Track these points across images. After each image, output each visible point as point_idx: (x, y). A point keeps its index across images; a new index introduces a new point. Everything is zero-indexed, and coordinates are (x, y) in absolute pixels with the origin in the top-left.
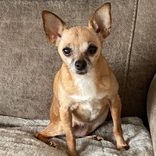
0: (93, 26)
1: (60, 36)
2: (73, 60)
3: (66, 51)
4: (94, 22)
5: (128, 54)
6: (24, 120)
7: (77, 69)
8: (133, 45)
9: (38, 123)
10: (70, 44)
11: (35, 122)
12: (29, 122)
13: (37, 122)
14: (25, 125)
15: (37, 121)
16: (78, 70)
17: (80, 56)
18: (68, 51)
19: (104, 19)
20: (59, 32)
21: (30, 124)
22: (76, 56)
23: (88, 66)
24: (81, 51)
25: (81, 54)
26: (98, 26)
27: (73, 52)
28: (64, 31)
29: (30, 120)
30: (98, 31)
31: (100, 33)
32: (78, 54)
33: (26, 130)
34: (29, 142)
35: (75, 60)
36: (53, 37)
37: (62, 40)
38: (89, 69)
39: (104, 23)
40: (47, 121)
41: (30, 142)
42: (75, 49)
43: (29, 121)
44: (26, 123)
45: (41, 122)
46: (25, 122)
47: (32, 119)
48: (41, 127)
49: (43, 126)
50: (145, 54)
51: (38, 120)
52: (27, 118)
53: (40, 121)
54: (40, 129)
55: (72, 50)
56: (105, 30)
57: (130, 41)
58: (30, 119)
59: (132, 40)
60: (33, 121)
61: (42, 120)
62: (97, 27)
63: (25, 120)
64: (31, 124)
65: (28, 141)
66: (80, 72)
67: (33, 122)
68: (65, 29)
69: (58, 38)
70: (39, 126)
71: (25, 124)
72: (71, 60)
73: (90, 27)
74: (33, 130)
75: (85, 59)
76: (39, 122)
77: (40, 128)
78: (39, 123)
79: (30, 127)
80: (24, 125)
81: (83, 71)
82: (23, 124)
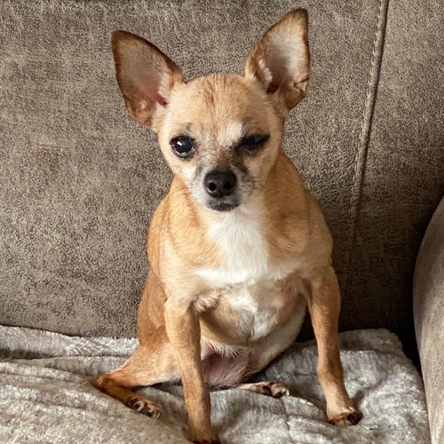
0: (258, 75)
1: (164, 104)
2: (200, 169)
3: (179, 143)
4: (261, 64)
5: (361, 151)
6: (64, 340)
7: (210, 194)
8: (374, 127)
9: (104, 346)
10: (190, 124)
11: (98, 344)
12: (78, 345)
13: (103, 343)
14: (68, 354)
15: (103, 340)
16: (212, 199)
17: (218, 156)
18: (184, 145)
19: (289, 55)
20: (160, 93)
21: (82, 349)
22: (208, 159)
23: (240, 187)
24: (221, 144)
25: (223, 154)
26: (273, 75)
27: (200, 148)
28: (175, 87)
29: (83, 338)
30: (271, 89)
31: (276, 94)
32: (213, 152)
33: (70, 367)
34: (76, 401)
35: (206, 170)
36: (143, 105)
37: (169, 115)
38: (245, 196)
39: (287, 66)
40: (131, 342)
41: (79, 400)
42: (204, 138)
43: (78, 340)
44: (72, 346)
45: (113, 344)
46: (68, 343)
47: (88, 337)
48: (113, 358)
49: (117, 356)
50: (408, 151)
51: (104, 338)
52: (75, 331)
53: (111, 341)
54: (110, 365)
55: (197, 141)
56: (292, 84)
57: (366, 116)
58: (81, 336)
59: (372, 113)
60: (92, 342)
61: (117, 338)
62: (269, 78)
63: (67, 337)
64: (85, 349)
65: (76, 398)
66: (219, 202)
67: (90, 345)
68: (176, 84)
69: (160, 108)
70: (109, 355)
71: (68, 348)
72: (194, 169)
73: (249, 76)
74: (91, 366)
75: (233, 167)
76: (108, 345)
77: (110, 361)
78: (107, 347)
79: (81, 358)
80: (65, 351)
81: (228, 201)
82: (61, 350)
